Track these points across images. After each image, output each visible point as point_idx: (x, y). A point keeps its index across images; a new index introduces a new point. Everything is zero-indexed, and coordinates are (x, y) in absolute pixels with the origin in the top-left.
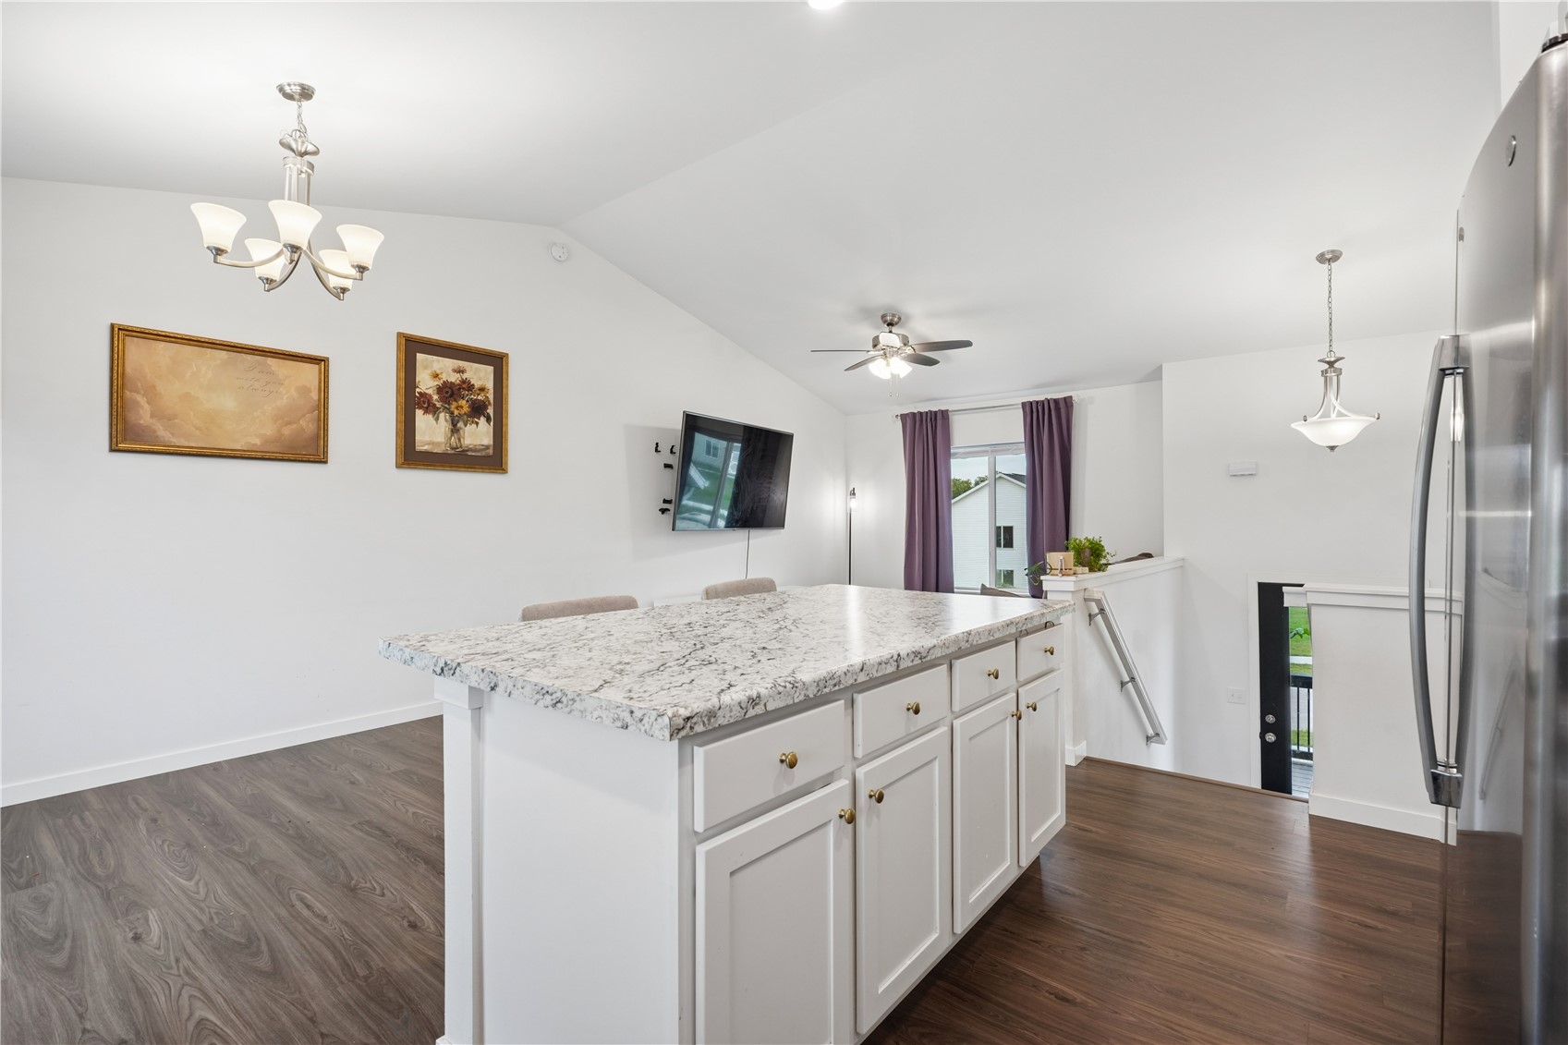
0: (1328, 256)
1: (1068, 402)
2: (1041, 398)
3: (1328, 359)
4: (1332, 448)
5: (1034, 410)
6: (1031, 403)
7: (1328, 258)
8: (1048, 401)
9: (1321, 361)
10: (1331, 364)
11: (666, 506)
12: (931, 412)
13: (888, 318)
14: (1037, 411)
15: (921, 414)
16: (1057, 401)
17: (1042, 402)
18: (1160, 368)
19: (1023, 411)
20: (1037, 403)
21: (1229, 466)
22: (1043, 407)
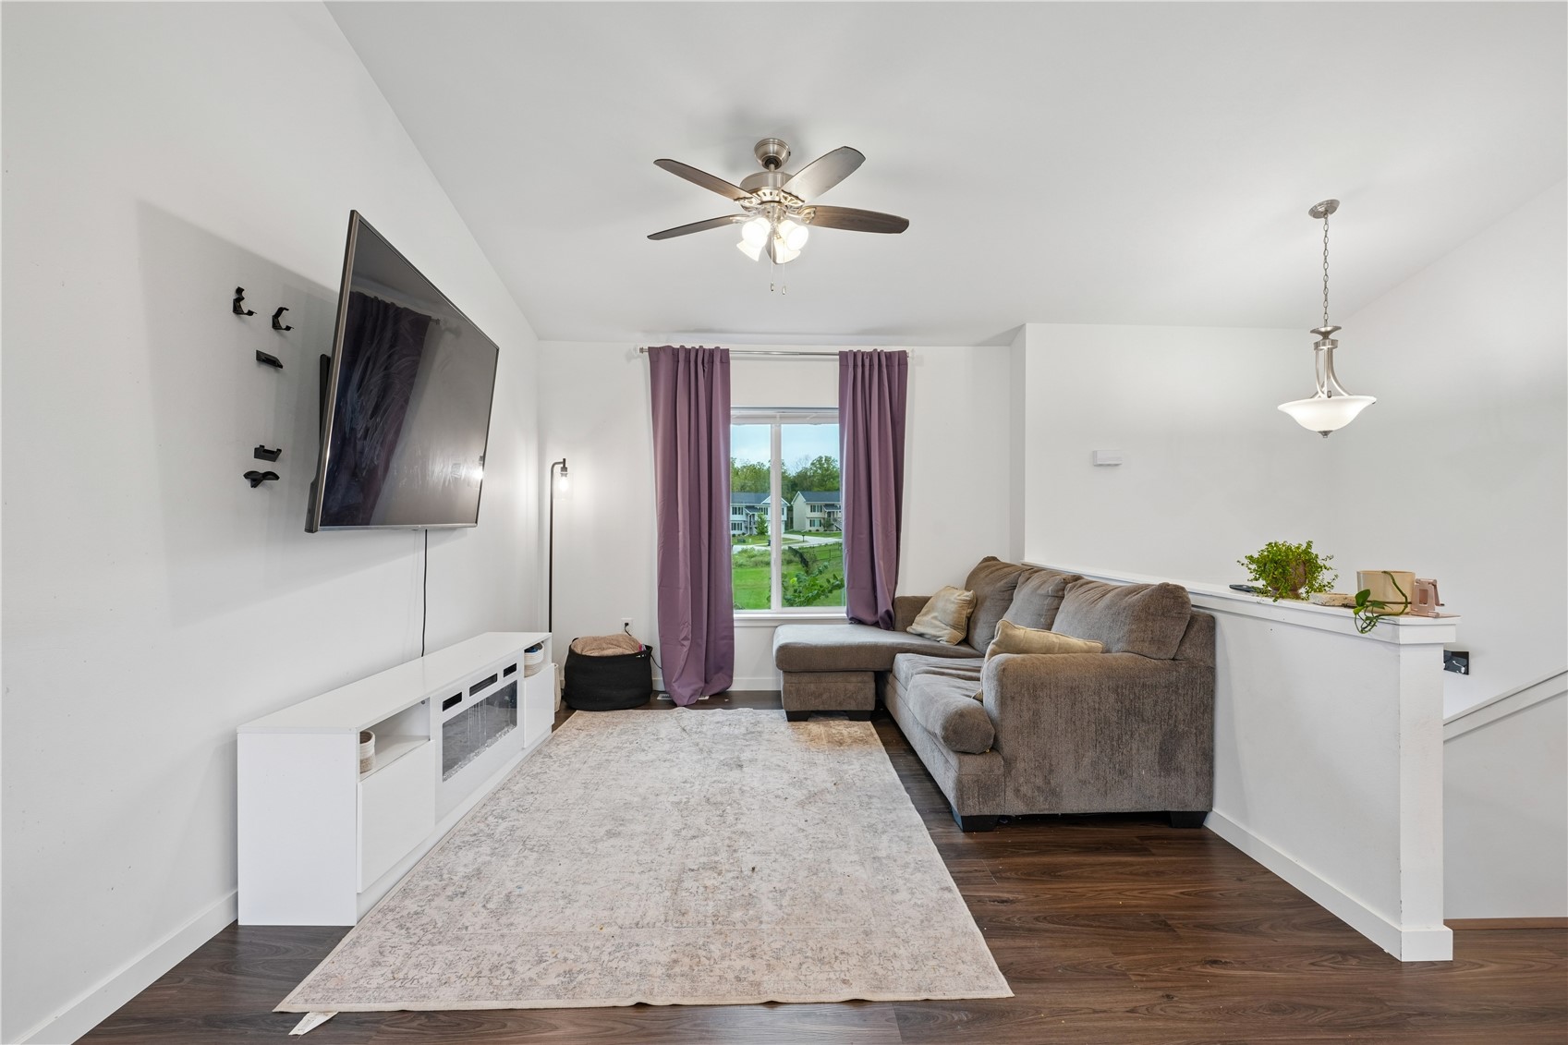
0: (1322, 209)
1: (902, 356)
2: (869, 349)
3: (1323, 330)
4: (1325, 433)
5: (860, 363)
6: (855, 354)
7: (1325, 211)
8: (879, 354)
9: (1313, 331)
10: (1326, 335)
11: (263, 466)
12: (704, 350)
13: (772, 148)
14: (863, 365)
15: (688, 351)
16: (889, 356)
17: (870, 355)
18: (1020, 329)
19: (840, 365)
20: (863, 354)
21: (1095, 454)
22: (871, 361)
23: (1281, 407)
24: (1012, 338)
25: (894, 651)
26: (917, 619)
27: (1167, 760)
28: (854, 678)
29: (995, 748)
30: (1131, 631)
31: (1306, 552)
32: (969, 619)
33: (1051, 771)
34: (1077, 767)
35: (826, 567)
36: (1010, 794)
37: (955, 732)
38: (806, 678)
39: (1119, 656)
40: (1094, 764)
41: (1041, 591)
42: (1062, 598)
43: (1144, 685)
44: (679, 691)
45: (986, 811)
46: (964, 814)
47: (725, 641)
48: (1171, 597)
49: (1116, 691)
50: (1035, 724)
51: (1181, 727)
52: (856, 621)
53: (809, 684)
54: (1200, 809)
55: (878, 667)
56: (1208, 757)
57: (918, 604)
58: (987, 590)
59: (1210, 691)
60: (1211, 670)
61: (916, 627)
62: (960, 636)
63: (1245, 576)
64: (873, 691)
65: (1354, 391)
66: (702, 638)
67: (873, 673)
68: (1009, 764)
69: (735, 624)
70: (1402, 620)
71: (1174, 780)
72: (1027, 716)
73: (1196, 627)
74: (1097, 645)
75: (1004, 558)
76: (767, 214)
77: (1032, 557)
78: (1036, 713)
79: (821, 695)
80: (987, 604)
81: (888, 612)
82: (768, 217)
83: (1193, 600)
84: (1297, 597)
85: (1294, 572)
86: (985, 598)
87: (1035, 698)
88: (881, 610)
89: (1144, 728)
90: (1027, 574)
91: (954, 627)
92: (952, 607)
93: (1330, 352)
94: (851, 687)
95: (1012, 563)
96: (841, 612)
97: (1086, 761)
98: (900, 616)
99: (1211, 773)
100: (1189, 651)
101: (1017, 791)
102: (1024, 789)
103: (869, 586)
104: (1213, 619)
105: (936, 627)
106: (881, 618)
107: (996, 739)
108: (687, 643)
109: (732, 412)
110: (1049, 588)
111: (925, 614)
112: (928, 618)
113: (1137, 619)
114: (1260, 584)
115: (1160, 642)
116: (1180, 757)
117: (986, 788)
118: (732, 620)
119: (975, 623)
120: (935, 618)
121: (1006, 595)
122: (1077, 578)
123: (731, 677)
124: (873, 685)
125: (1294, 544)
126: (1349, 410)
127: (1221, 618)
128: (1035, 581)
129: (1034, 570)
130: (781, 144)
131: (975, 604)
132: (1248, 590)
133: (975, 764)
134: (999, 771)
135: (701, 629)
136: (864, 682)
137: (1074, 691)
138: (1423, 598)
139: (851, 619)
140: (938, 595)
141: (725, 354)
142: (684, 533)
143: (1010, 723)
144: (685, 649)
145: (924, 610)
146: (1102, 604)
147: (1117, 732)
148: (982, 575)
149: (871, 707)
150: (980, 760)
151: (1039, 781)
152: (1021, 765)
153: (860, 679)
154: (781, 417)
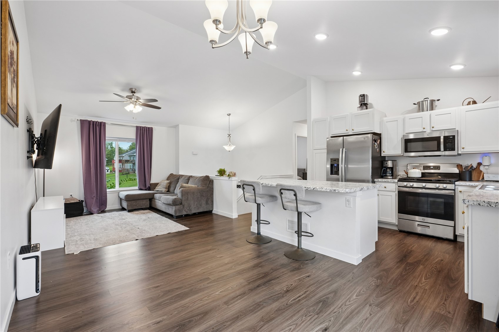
0: (229, 114)
1: (152, 128)
4: (229, 151)
5: (141, 129)
6: (140, 127)
7: (229, 115)
8: (146, 127)
9: (228, 134)
10: (229, 135)
12: (98, 122)
13: (134, 90)
14: (142, 130)
15: (93, 122)
16: (149, 128)
17: (144, 127)
18: (178, 125)
19: (136, 129)
20: (142, 127)
21: (193, 152)
22: (144, 129)
23: (223, 146)
24: (176, 127)
25: (153, 194)
26: (156, 188)
27: (207, 203)
28: (144, 201)
29: (181, 204)
30: (201, 183)
31: (224, 170)
32: (169, 186)
33: (190, 206)
34: (194, 206)
35: (109, 180)
36: (184, 211)
37: (175, 202)
38: (133, 202)
39: (200, 187)
40: (197, 205)
41: (185, 179)
42: (189, 180)
43: (204, 191)
44: (94, 210)
45: (180, 215)
46: (177, 215)
47: (105, 197)
48: (207, 177)
49: (199, 192)
50: (187, 199)
51: (209, 197)
52: (140, 189)
53: (134, 203)
54: (212, 210)
55: (150, 197)
56: (212, 202)
57: (156, 185)
58: (173, 180)
59: (213, 192)
60: (213, 188)
61: (156, 189)
62: (167, 190)
63: (217, 174)
64: (149, 203)
65: (233, 145)
66: (98, 197)
67: (149, 199)
68: (183, 206)
69: (107, 193)
70: (232, 177)
71: (208, 206)
72: (186, 198)
73: (211, 182)
74: (196, 186)
75: (174, 174)
76: (133, 103)
77: (181, 173)
78: (188, 197)
79: (137, 205)
80: (173, 183)
81: (149, 187)
82: (133, 104)
83: (210, 178)
84: (223, 176)
85: (223, 172)
86: (172, 182)
87: (188, 195)
88: (147, 186)
89: (204, 198)
90: (181, 176)
91: (166, 188)
92: (165, 184)
93: (230, 138)
94: (144, 203)
95: (176, 174)
96: (137, 188)
97: (195, 204)
98: (152, 187)
99: (213, 204)
100: (210, 186)
101: (185, 210)
102: (186, 210)
103: (144, 181)
104: (213, 181)
105: (161, 189)
106: (147, 188)
107: (181, 202)
108: (95, 198)
109: (106, 138)
110: (187, 178)
111: (159, 186)
112: (159, 187)
113: (202, 181)
114: (219, 175)
115: (206, 184)
116: (209, 202)
117: (180, 211)
118: (106, 192)
119: (170, 187)
120: (161, 187)
121: (177, 181)
122: (191, 176)
123: (106, 206)
124: (149, 202)
125: (223, 169)
126: (232, 148)
127: (214, 180)
128: (183, 177)
129: (182, 176)
130: (136, 89)
131: (170, 183)
132: (217, 176)
133: (177, 207)
134: (182, 208)
135: (98, 194)
136: (147, 201)
137: (193, 193)
138: (235, 175)
139: (139, 189)
140: (161, 182)
141: (105, 123)
142: (93, 170)
143: (184, 199)
144: (94, 200)
145: (158, 186)
146: (197, 180)
147: (200, 199)
148: (171, 177)
149: (148, 206)
150: (179, 206)
151: (188, 208)
152: (185, 206)
153: (146, 201)
154: (119, 140)
